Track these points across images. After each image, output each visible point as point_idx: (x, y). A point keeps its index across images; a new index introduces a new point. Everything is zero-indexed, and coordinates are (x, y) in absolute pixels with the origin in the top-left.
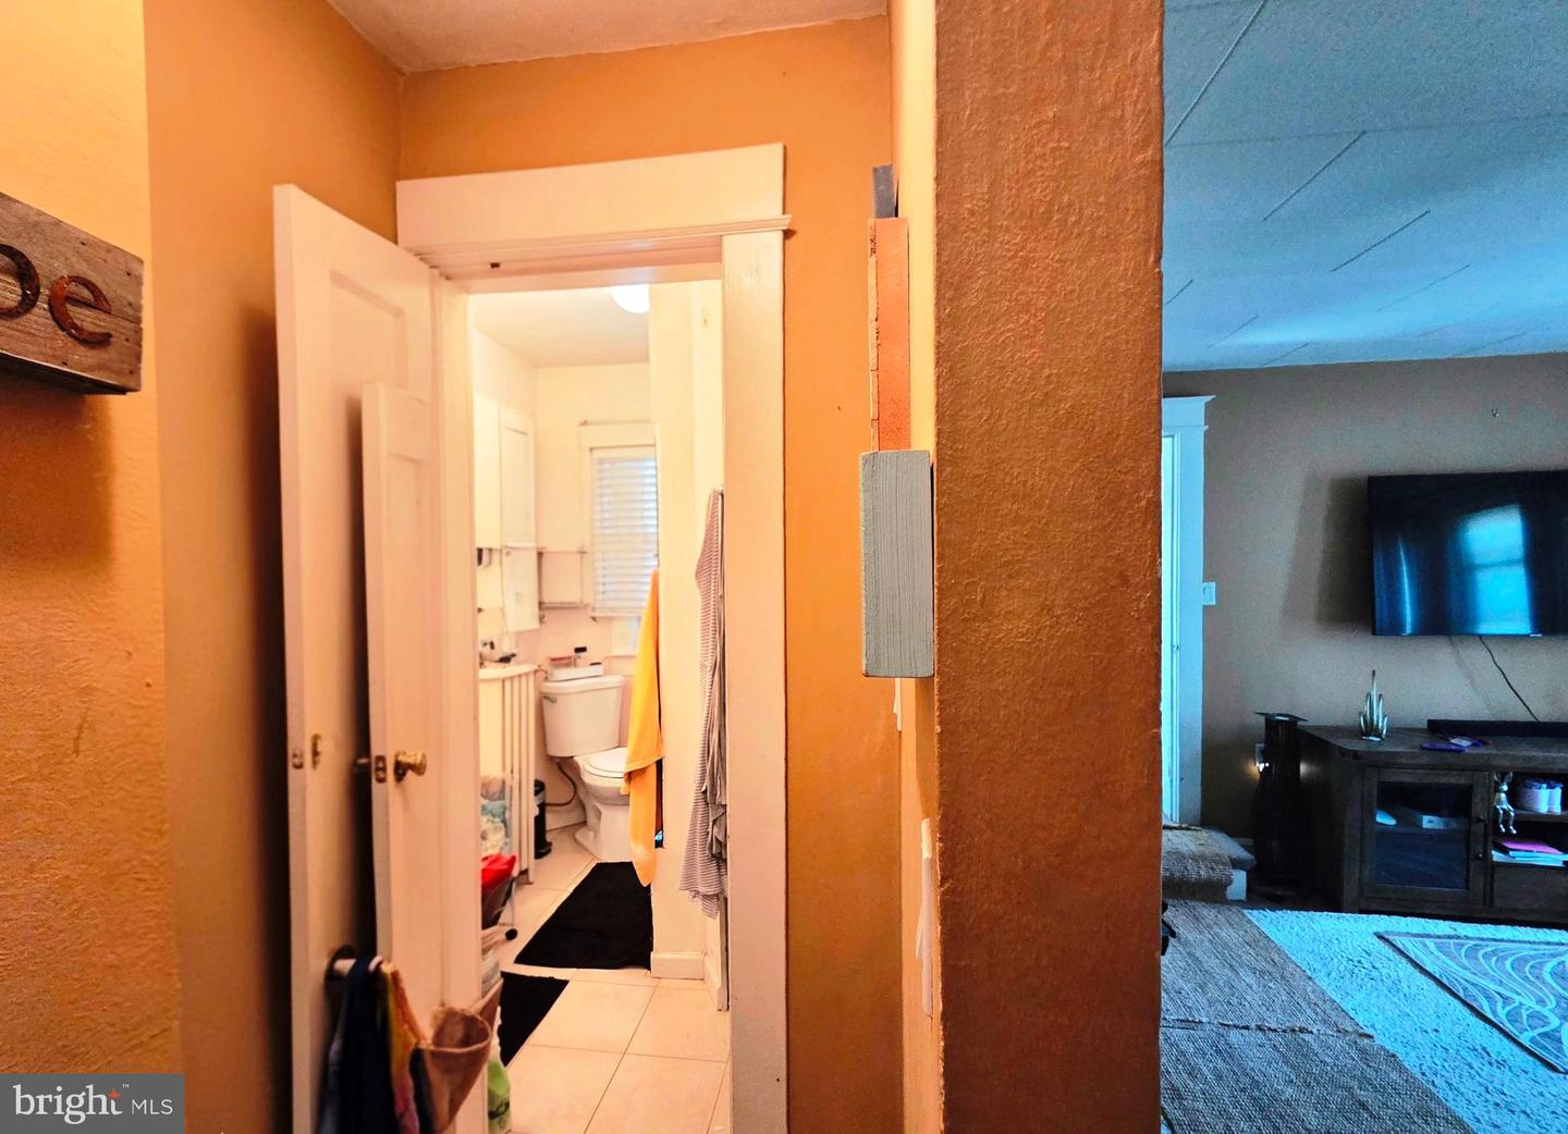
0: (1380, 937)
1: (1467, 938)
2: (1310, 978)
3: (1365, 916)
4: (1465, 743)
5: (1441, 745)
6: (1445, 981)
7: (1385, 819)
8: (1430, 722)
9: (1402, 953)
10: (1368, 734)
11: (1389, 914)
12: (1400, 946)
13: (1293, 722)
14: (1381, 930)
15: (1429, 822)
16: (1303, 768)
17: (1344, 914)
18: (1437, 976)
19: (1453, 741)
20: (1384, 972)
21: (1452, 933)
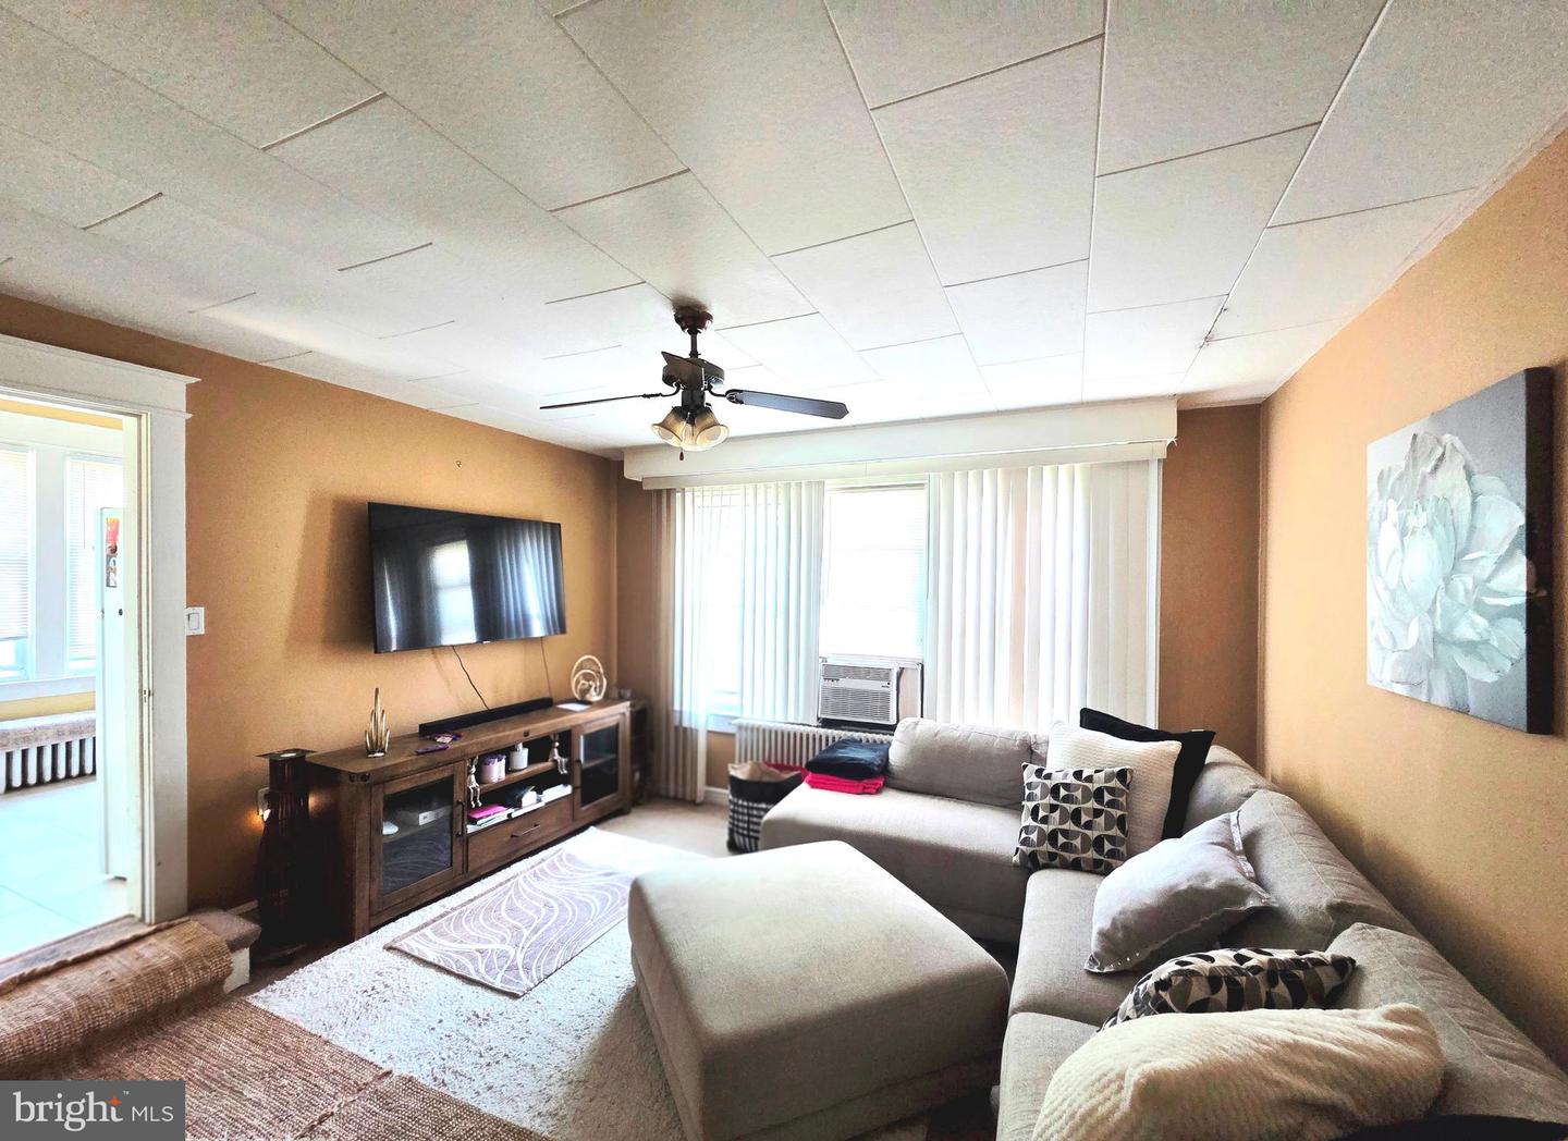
0: (389, 948)
1: (453, 909)
2: (326, 1042)
3: (374, 933)
4: (447, 740)
5: (431, 746)
6: (442, 964)
7: (390, 829)
8: (422, 727)
9: (407, 955)
10: (373, 752)
11: (394, 920)
12: (406, 949)
13: (301, 755)
14: (388, 941)
15: (425, 818)
16: (312, 801)
17: (356, 942)
18: (436, 962)
19: (439, 740)
20: (395, 986)
21: (442, 911)
